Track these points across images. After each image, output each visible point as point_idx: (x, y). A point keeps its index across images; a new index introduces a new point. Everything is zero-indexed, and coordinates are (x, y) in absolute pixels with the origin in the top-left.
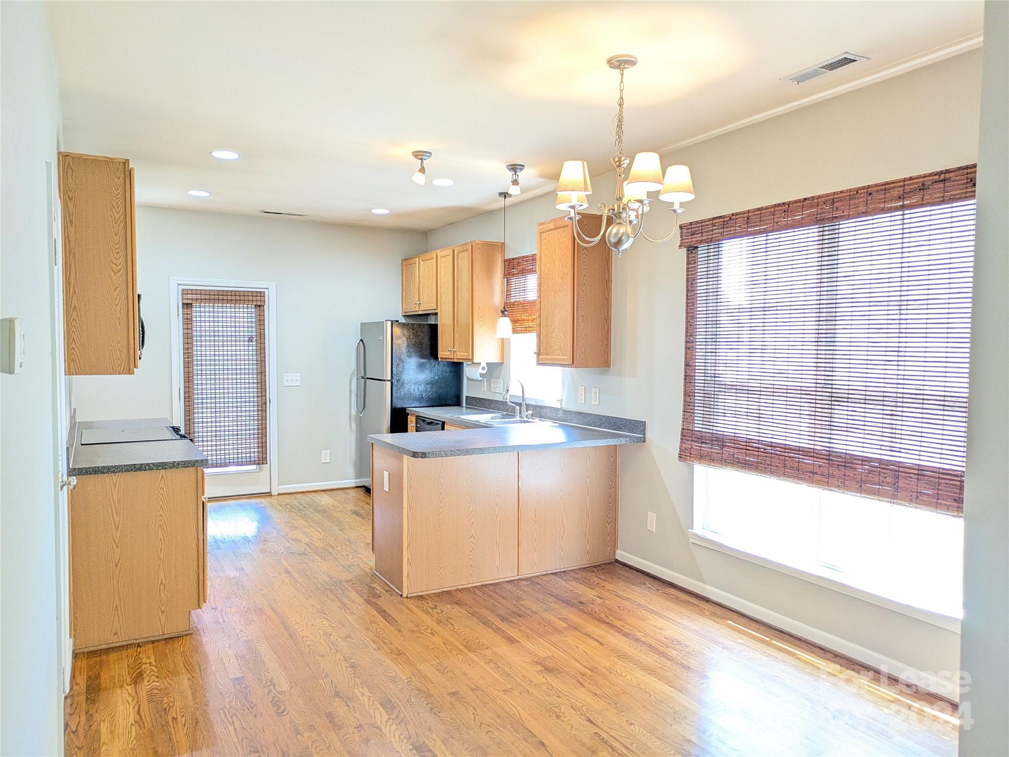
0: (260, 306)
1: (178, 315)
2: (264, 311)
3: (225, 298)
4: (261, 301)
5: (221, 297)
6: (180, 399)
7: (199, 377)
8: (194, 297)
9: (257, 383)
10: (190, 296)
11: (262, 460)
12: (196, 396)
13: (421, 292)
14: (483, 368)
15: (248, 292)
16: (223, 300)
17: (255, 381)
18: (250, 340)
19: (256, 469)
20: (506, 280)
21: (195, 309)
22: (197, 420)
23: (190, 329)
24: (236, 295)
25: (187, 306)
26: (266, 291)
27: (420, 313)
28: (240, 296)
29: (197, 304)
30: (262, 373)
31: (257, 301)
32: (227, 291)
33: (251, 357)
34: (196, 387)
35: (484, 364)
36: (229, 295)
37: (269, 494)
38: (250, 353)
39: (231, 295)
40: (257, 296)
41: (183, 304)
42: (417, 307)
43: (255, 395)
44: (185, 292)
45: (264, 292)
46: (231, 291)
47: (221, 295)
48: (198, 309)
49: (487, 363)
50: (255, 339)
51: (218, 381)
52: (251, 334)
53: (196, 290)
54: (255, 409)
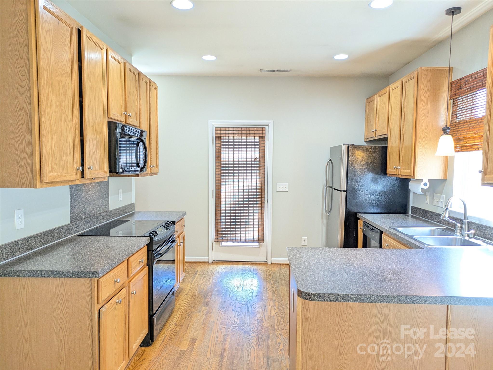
0: (262, 137)
1: (213, 144)
2: (265, 140)
3: (240, 132)
4: (262, 134)
5: (237, 132)
6: (213, 197)
7: (224, 184)
8: (222, 132)
9: (259, 189)
10: (219, 132)
11: (261, 240)
12: (222, 196)
13: (377, 122)
14: (425, 184)
15: (255, 128)
16: (239, 133)
17: (258, 187)
18: (255, 160)
19: (258, 246)
20: (452, 101)
21: (222, 140)
22: (222, 211)
23: (219, 153)
24: (247, 131)
25: (218, 138)
26: (267, 127)
27: (376, 138)
28: (249, 131)
29: (224, 137)
30: (262, 182)
31: (260, 134)
32: (241, 128)
33: (255, 172)
34: (222, 190)
35: (426, 181)
36: (243, 131)
37: (265, 263)
38: (255, 169)
39: (244, 131)
40: (260, 131)
41: (216, 137)
42: (374, 134)
43: (258, 196)
44: (217, 129)
45: (265, 128)
46: (244, 128)
47: (237, 131)
48: (224, 140)
49: (429, 180)
50: (258, 159)
51: (235, 187)
52: (256, 156)
53: (223, 128)
54: (257, 206)
